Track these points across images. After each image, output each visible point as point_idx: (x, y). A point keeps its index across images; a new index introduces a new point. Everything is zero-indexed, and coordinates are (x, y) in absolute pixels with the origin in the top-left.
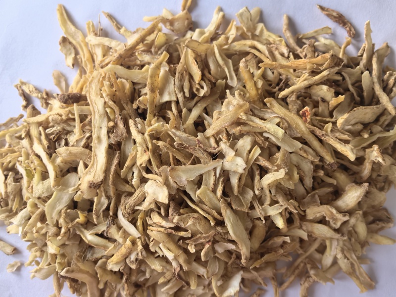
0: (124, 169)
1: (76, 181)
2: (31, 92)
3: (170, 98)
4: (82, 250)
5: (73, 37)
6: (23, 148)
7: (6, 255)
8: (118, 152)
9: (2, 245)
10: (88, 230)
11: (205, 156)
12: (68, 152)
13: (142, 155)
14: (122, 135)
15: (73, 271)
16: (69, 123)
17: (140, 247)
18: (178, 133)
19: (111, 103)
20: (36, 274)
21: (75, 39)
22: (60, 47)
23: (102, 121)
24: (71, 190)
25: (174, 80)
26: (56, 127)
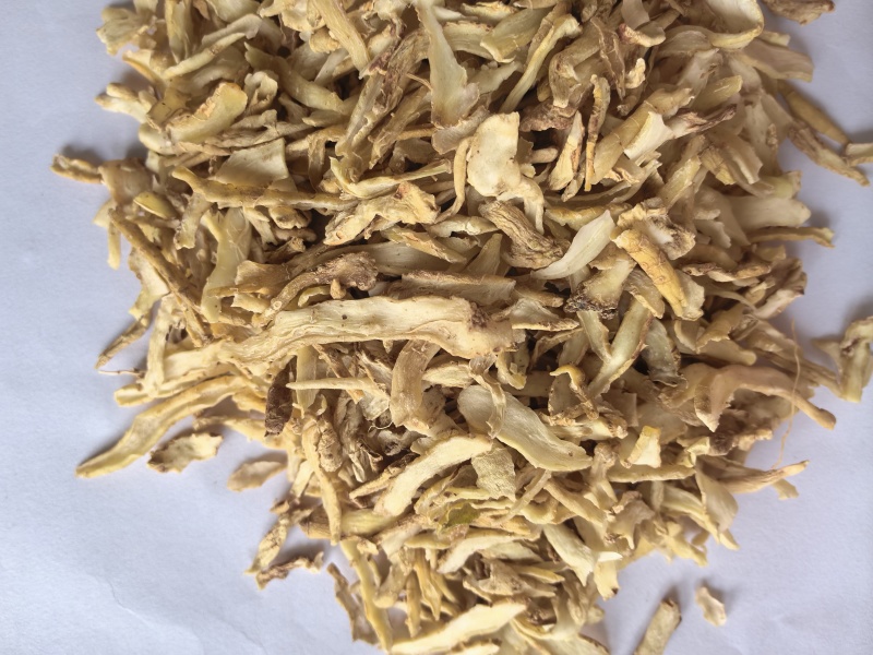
0: (445, 256)
1: (480, 393)
2: (276, 544)
3: (277, 153)
4: (655, 390)
5: (148, 437)
6: (402, 548)
7: (680, 628)
8: (404, 277)
9: (655, 632)
10: (601, 363)
11: (410, 42)
12: (401, 395)
13: (408, 208)
14: (362, 264)
15: (706, 399)
16: (340, 421)
17: (638, 212)
18: (356, 118)
19: (286, 293)
20: (724, 526)
21: (154, 431)
22: (173, 473)
23: (330, 315)
24: (499, 400)
25: (239, 149)
26: (351, 456)
